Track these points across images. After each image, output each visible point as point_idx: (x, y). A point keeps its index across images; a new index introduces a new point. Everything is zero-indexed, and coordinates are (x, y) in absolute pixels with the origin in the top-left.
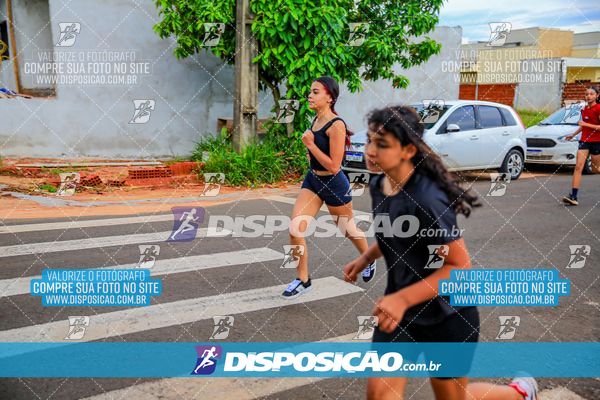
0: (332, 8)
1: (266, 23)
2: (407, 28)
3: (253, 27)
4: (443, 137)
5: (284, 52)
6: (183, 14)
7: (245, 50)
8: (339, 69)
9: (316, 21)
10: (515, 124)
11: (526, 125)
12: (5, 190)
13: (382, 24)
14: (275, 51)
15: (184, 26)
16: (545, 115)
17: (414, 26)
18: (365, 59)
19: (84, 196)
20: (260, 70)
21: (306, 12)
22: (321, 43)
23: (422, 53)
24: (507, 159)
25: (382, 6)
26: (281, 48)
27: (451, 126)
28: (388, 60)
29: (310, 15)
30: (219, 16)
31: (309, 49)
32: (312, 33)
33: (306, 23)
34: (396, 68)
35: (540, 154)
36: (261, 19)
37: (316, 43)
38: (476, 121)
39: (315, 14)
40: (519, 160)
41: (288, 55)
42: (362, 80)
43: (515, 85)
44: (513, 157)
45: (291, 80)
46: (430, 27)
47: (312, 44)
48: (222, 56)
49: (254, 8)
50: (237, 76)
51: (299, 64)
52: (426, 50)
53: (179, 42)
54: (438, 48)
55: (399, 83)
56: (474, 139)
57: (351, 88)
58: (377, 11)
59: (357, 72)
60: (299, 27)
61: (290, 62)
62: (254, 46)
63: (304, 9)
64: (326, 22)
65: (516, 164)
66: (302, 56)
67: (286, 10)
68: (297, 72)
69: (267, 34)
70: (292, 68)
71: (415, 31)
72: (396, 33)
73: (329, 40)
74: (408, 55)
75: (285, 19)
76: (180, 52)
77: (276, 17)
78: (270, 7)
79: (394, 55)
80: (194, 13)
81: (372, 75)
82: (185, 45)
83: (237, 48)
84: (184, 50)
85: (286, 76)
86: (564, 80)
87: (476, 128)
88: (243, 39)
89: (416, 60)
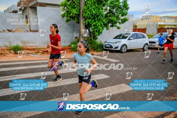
1: (87, 14)
2: (120, 15)
3: (84, 15)
4: (129, 41)
5: (91, 21)
6: (67, 12)
7: (82, 21)
8: (104, 25)
9: (99, 13)
10: (146, 38)
11: (149, 38)
12: (27, 53)
13: (114, 14)
14: (89, 21)
15: (68, 15)
16: (153, 36)
17: (122, 14)
18: (110, 22)
19: (44, 55)
20: (85, 25)
21: (96, 11)
22: (100, 18)
23: (124, 21)
24: (144, 46)
25: (114, 10)
26: (90, 20)
27: (131, 38)
28: (116, 23)
29: (97, 12)
30: (76, 12)
31: (97, 20)
32: (98, 16)
34: (118, 24)
35: (152, 45)
36: (85, 13)
37: (99, 18)
38: (137, 37)
39: (98, 12)
40: (147, 46)
42: (110, 27)
43: (146, 29)
44: (146, 46)
45: (93, 27)
46: (126, 15)
48: (76, 22)
49: (84, 10)
50: (80, 26)
51: (95, 24)
53: (66, 19)
54: (128, 20)
55: (118, 28)
56: (136, 41)
57: (107, 29)
58: (113, 11)
59: (108, 26)
60: (95, 15)
62: (84, 19)
63: (96, 10)
64: (101, 14)
66: (95, 22)
68: (94, 25)
69: (87, 17)
70: (93, 24)
71: (122, 16)
72: (118, 16)
73: (102, 18)
74: (121, 21)
75: (91, 13)
76: (66, 21)
77: (89, 12)
78: (88, 10)
79: (117, 21)
80: (70, 12)
81: (112, 26)
82: (68, 19)
83: (80, 20)
84: (68, 21)
85: (91, 26)
86: (158, 28)
87: (137, 38)
88: (82, 18)
89: (122, 23)
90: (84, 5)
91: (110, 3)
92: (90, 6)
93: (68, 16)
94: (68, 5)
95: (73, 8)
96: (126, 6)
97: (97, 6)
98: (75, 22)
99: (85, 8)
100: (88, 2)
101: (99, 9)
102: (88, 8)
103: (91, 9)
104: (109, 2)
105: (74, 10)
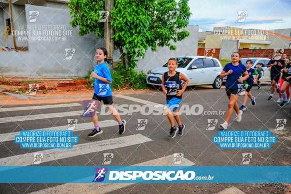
0: (145, 16)
1: (117, 22)
2: (176, 26)
3: (111, 24)
4: (190, 71)
5: (124, 34)
6: (82, 17)
7: (108, 33)
8: (147, 41)
9: (138, 22)
10: (219, 66)
12: (3, 91)
13: (166, 24)
14: (121, 34)
15: (82, 22)
17: (178, 25)
18: (158, 38)
20: (114, 41)
21: (133, 18)
22: (140, 30)
23: (182, 36)
24: (216, 81)
25: (166, 16)
26: (123, 33)
27: (193, 67)
28: (169, 39)
29: (135, 19)
30: (97, 18)
31: (135, 33)
32: (136, 27)
33: (133, 22)
34: (171, 42)
36: (115, 20)
37: (138, 30)
38: (204, 64)
39: (137, 19)
40: (221, 81)
41: (126, 35)
42: (157, 46)
43: (220, 49)
44: (218, 80)
45: (127, 46)
46: (185, 25)
47: (136, 31)
48: (99, 35)
49: (112, 15)
50: (105, 44)
51: (131, 39)
52: (184, 35)
53: (80, 29)
54: (188, 34)
55: (172, 48)
56: (203, 72)
57: (152, 49)
58: (164, 18)
59: (155, 43)
60: (130, 24)
61: (127, 38)
62: (112, 32)
63: (133, 16)
64: (142, 22)
65: (219, 83)
66: (132, 36)
67: (126, 17)
68: (130, 43)
69: (117, 26)
70: (128, 41)
71: (179, 27)
72: (171, 27)
73: (143, 30)
74: (176, 37)
75: (125, 21)
76: (80, 33)
77: (121, 19)
78: (119, 15)
79: (170, 36)
80: (86, 17)
81: (162, 44)
82: (83, 31)
83: (105, 32)
84: (83, 33)
85: (125, 44)
86: (239, 48)
87: (203, 67)
88: (107, 28)
89: (179, 39)
90: (112, 6)
91: (159, 4)
92: (122, 8)
93: (83, 25)
94: (82, 5)
95: (93, 10)
96: (186, 11)
97: (136, 9)
98: (97, 35)
99: (115, 11)
100: (120, 2)
101: (139, 14)
102: (120, 11)
103: (124, 14)
104: (156, 2)
105: (93, 13)
